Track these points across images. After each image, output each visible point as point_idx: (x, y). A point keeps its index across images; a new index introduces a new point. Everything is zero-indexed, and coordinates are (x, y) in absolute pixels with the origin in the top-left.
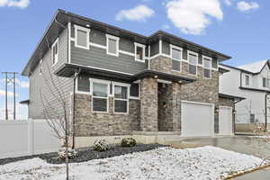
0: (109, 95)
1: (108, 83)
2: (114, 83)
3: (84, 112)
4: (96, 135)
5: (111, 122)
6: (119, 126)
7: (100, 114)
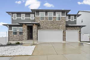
0: (17, 30)
1: (17, 27)
2: (19, 27)
3: (11, 35)
4: (14, 41)
5: (18, 38)
6: (20, 38)
7: (15, 36)
